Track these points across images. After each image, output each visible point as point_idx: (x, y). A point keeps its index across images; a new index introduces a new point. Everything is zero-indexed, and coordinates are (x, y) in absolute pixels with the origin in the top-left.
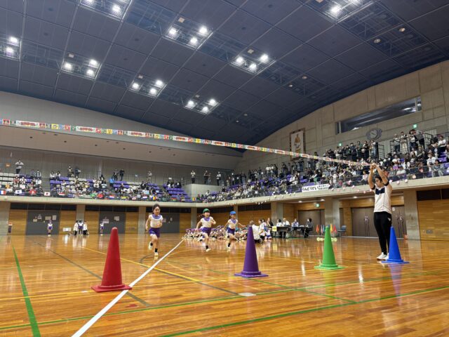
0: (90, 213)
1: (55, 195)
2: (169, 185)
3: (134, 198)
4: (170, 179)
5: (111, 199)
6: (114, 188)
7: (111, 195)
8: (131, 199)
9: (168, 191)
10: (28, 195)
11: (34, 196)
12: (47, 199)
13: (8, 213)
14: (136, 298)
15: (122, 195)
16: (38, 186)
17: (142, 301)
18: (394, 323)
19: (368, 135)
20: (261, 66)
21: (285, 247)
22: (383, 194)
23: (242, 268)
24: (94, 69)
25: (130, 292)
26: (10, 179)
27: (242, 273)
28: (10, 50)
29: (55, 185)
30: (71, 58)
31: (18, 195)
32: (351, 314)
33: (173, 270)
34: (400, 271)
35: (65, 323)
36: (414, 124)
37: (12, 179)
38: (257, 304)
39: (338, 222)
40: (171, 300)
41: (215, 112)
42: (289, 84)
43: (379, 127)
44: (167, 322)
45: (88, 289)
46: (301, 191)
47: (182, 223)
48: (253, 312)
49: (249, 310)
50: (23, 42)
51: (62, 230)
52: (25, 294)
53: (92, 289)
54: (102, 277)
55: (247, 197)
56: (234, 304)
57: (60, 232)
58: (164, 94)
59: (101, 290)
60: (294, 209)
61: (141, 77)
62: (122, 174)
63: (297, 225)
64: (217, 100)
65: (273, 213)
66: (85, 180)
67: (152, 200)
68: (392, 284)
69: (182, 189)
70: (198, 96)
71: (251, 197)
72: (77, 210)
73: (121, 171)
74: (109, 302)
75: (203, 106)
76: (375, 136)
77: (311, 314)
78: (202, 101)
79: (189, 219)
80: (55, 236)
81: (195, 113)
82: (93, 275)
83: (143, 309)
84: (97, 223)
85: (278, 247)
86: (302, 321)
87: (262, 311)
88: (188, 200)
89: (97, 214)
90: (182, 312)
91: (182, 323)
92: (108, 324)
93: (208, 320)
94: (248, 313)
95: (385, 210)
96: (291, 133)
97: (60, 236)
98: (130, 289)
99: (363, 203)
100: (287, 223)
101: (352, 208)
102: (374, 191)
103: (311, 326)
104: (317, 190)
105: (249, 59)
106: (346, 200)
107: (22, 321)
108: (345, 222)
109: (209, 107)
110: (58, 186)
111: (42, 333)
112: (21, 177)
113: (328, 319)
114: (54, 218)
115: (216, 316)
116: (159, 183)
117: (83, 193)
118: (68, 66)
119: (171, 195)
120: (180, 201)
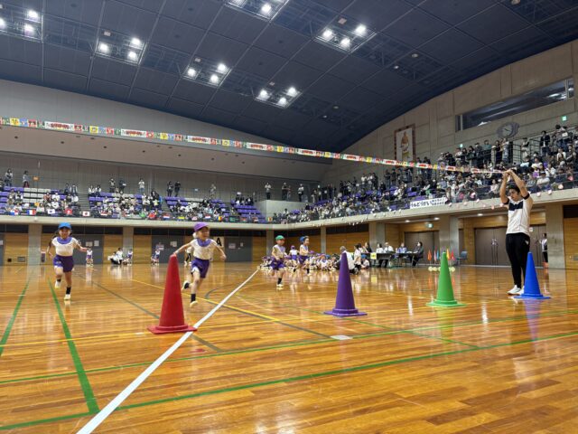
0: (139, 238)
1: (95, 215)
2: (238, 202)
3: (194, 218)
4: (239, 193)
5: (165, 219)
6: (169, 206)
7: (165, 214)
8: (190, 220)
9: (236, 209)
10: (63, 215)
11: (70, 216)
12: (86, 220)
13: (39, 239)
14: (202, 342)
15: (179, 215)
16: (75, 204)
17: (211, 346)
18: (529, 374)
19: (499, 131)
20: (356, 41)
21: (387, 279)
22: (520, 210)
23: (334, 305)
24: (137, 51)
25: (195, 334)
26: (39, 196)
27: (334, 311)
28: (29, 29)
29: (95, 203)
30: (107, 37)
31: (50, 215)
32: (475, 362)
33: (247, 307)
34: (539, 309)
35: (118, 371)
36: (564, 115)
37: (42, 196)
38: (355, 350)
39: (457, 247)
40: (245, 344)
41: (295, 104)
42: (394, 65)
43: (515, 121)
44: (242, 371)
45: (143, 330)
46: (408, 208)
47: (255, 250)
48: (350, 359)
49: (344, 356)
50: (45, 17)
51: (106, 258)
52: (68, 336)
53: (149, 330)
54: (159, 316)
55: (338, 216)
56: (326, 349)
57: (105, 261)
58: (228, 82)
59: (159, 332)
60: (399, 230)
61: (198, 60)
62: (177, 188)
63: (403, 251)
64: (298, 89)
65: (371, 236)
66: (132, 196)
67: (216, 221)
68: (527, 325)
69: (255, 207)
70: (272, 84)
71: (342, 216)
72: (124, 234)
73: (177, 185)
74: (170, 346)
75: (280, 97)
76: (509, 133)
77: (424, 362)
78: (278, 91)
79: (264, 245)
80: (99, 266)
81: (269, 106)
82: (148, 313)
83: (212, 355)
84: (149, 250)
85: (378, 279)
86: (413, 370)
87: (361, 358)
88: (263, 220)
89: (148, 238)
90: (260, 359)
91: (260, 372)
92: (171, 371)
93: (294, 368)
94: (343, 360)
95: (523, 231)
96: (396, 132)
97: (104, 266)
98: (195, 330)
99: (492, 222)
100: (391, 249)
101: (475, 229)
102: (507, 206)
103: (423, 376)
104: (430, 205)
105: (341, 32)
106: (468, 218)
107: (66, 368)
108: (466, 247)
109: (288, 98)
110: (99, 204)
111: (90, 383)
112: (53, 193)
113: (446, 368)
114: (97, 243)
115: (303, 364)
116: (225, 198)
117: (131, 212)
118: (104, 48)
119: (240, 214)
120: (252, 222)
